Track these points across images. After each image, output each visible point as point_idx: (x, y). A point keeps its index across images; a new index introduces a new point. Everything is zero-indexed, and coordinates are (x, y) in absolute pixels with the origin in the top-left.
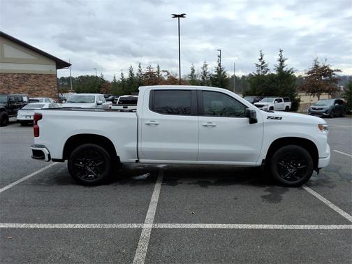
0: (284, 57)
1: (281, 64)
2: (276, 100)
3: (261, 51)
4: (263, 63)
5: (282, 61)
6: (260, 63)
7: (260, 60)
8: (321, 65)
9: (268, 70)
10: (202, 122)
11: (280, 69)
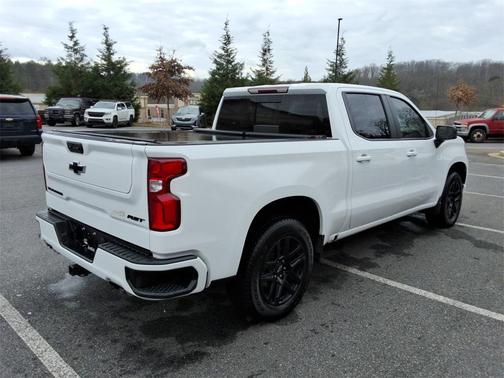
0: (112, 38)
1: (108, 49)
2: (118, 105)
3: (70, 24)
4: (76, 44)
5: (109, 45)
6: (71, 44)
7: (72, 37)
8: (168, 58)
9: (84, 55)
11: (108, 57)
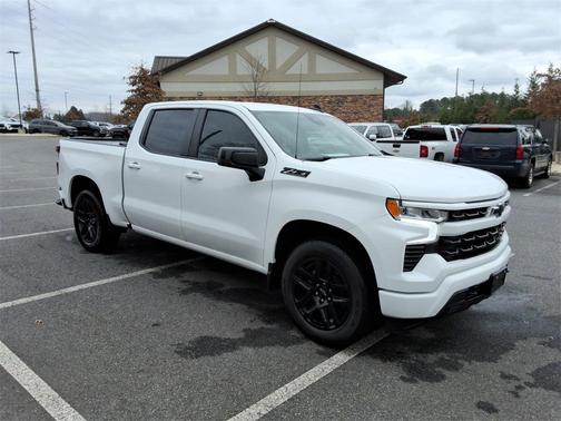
10: (183, 169)
